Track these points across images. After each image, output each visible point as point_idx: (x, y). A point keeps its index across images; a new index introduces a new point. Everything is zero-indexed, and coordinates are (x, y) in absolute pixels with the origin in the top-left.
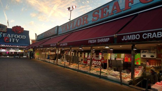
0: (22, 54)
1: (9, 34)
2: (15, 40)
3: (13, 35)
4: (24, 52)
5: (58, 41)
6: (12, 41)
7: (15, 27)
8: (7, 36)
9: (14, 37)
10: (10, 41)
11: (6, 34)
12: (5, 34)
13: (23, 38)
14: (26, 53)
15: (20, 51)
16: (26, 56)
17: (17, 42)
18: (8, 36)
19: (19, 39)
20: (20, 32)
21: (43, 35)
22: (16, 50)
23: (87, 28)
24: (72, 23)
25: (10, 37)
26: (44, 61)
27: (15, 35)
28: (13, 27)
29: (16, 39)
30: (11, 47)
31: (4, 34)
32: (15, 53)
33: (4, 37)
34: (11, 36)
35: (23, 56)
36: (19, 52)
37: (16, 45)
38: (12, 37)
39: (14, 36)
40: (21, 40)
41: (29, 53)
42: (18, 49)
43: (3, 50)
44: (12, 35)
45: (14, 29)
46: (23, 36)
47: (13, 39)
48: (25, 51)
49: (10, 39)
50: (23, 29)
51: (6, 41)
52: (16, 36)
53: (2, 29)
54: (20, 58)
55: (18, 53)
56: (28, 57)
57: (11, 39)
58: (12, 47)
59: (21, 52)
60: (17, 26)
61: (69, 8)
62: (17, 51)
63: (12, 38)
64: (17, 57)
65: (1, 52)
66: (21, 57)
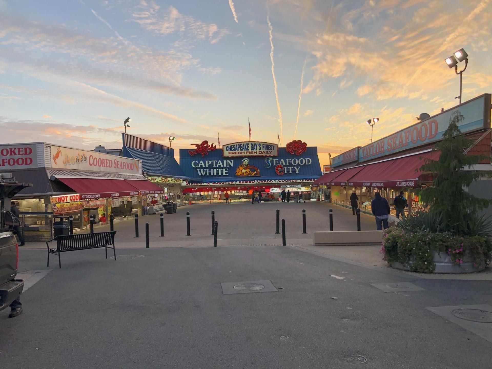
0: (308, 196)
1: (282, 160)
2: (294, 170)
3: (289, 161)
4: (311, 190)
5: (347, 180)
6: (288, 171)
7: (291, 143)
8: (279, 164)
9: (290, 165)
10: (286, 172)
11: (278, 160)
12: (276, 161)
13: (307, 164)
14: (314, 193)
15: (303, 189)
16: (315, 198)
17: (297, 172)
18: (281, 163)
19: (299, 167)
20: (300, 152)
21: (341, 159)
22: (296, 188)
23: (375, 163)
24: (372, 147)
25: (284, 164)
26: (344, 206)
27: (293, 160)
28: (288, 145)
29: (295, 168)
30: (288, 182)
31: (274, 160)
32: (295, 193)
33: (275, 166)
34: (286, 163)
35: (310, 199)
36: (302, 192)
37: (295, 179)
38: (288, 164)
39: (291, 161)
40: (304, 167)
41: (320, 193)
42: (300, 186)
43: (275, 189)
44: (287, 160)
45: (290, 148)
46: (307, 159)
47: (290, 168)
48: (312, 188)
49: (285, 168)
50: (305, 144)
51: (278, 173)
52: (295, 162)
53: (270, 151)
54: (305, 202)
55: (300, 194)
56: (319, 200)
57: (287, 169)
58: (290, 182)
59: (306, 191)
60: (294, 142)
61: (370, 122)
62: (299, 190)
63: (287, 166)
64: (300, 202)
65: (273, 193)
66: (307, 201)
